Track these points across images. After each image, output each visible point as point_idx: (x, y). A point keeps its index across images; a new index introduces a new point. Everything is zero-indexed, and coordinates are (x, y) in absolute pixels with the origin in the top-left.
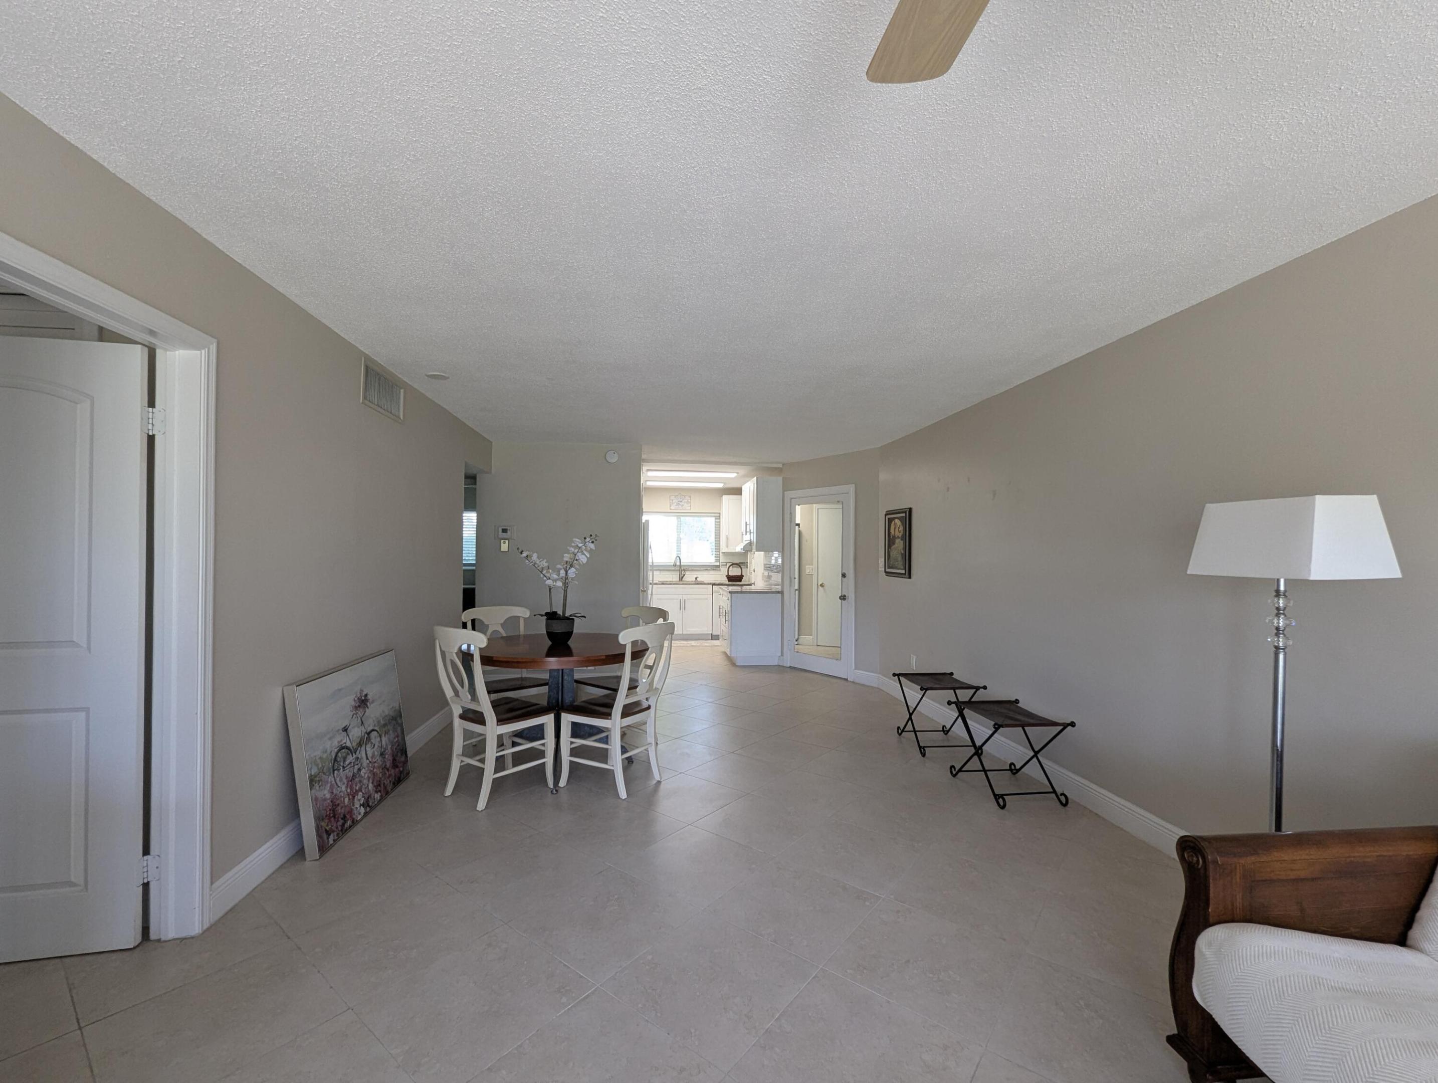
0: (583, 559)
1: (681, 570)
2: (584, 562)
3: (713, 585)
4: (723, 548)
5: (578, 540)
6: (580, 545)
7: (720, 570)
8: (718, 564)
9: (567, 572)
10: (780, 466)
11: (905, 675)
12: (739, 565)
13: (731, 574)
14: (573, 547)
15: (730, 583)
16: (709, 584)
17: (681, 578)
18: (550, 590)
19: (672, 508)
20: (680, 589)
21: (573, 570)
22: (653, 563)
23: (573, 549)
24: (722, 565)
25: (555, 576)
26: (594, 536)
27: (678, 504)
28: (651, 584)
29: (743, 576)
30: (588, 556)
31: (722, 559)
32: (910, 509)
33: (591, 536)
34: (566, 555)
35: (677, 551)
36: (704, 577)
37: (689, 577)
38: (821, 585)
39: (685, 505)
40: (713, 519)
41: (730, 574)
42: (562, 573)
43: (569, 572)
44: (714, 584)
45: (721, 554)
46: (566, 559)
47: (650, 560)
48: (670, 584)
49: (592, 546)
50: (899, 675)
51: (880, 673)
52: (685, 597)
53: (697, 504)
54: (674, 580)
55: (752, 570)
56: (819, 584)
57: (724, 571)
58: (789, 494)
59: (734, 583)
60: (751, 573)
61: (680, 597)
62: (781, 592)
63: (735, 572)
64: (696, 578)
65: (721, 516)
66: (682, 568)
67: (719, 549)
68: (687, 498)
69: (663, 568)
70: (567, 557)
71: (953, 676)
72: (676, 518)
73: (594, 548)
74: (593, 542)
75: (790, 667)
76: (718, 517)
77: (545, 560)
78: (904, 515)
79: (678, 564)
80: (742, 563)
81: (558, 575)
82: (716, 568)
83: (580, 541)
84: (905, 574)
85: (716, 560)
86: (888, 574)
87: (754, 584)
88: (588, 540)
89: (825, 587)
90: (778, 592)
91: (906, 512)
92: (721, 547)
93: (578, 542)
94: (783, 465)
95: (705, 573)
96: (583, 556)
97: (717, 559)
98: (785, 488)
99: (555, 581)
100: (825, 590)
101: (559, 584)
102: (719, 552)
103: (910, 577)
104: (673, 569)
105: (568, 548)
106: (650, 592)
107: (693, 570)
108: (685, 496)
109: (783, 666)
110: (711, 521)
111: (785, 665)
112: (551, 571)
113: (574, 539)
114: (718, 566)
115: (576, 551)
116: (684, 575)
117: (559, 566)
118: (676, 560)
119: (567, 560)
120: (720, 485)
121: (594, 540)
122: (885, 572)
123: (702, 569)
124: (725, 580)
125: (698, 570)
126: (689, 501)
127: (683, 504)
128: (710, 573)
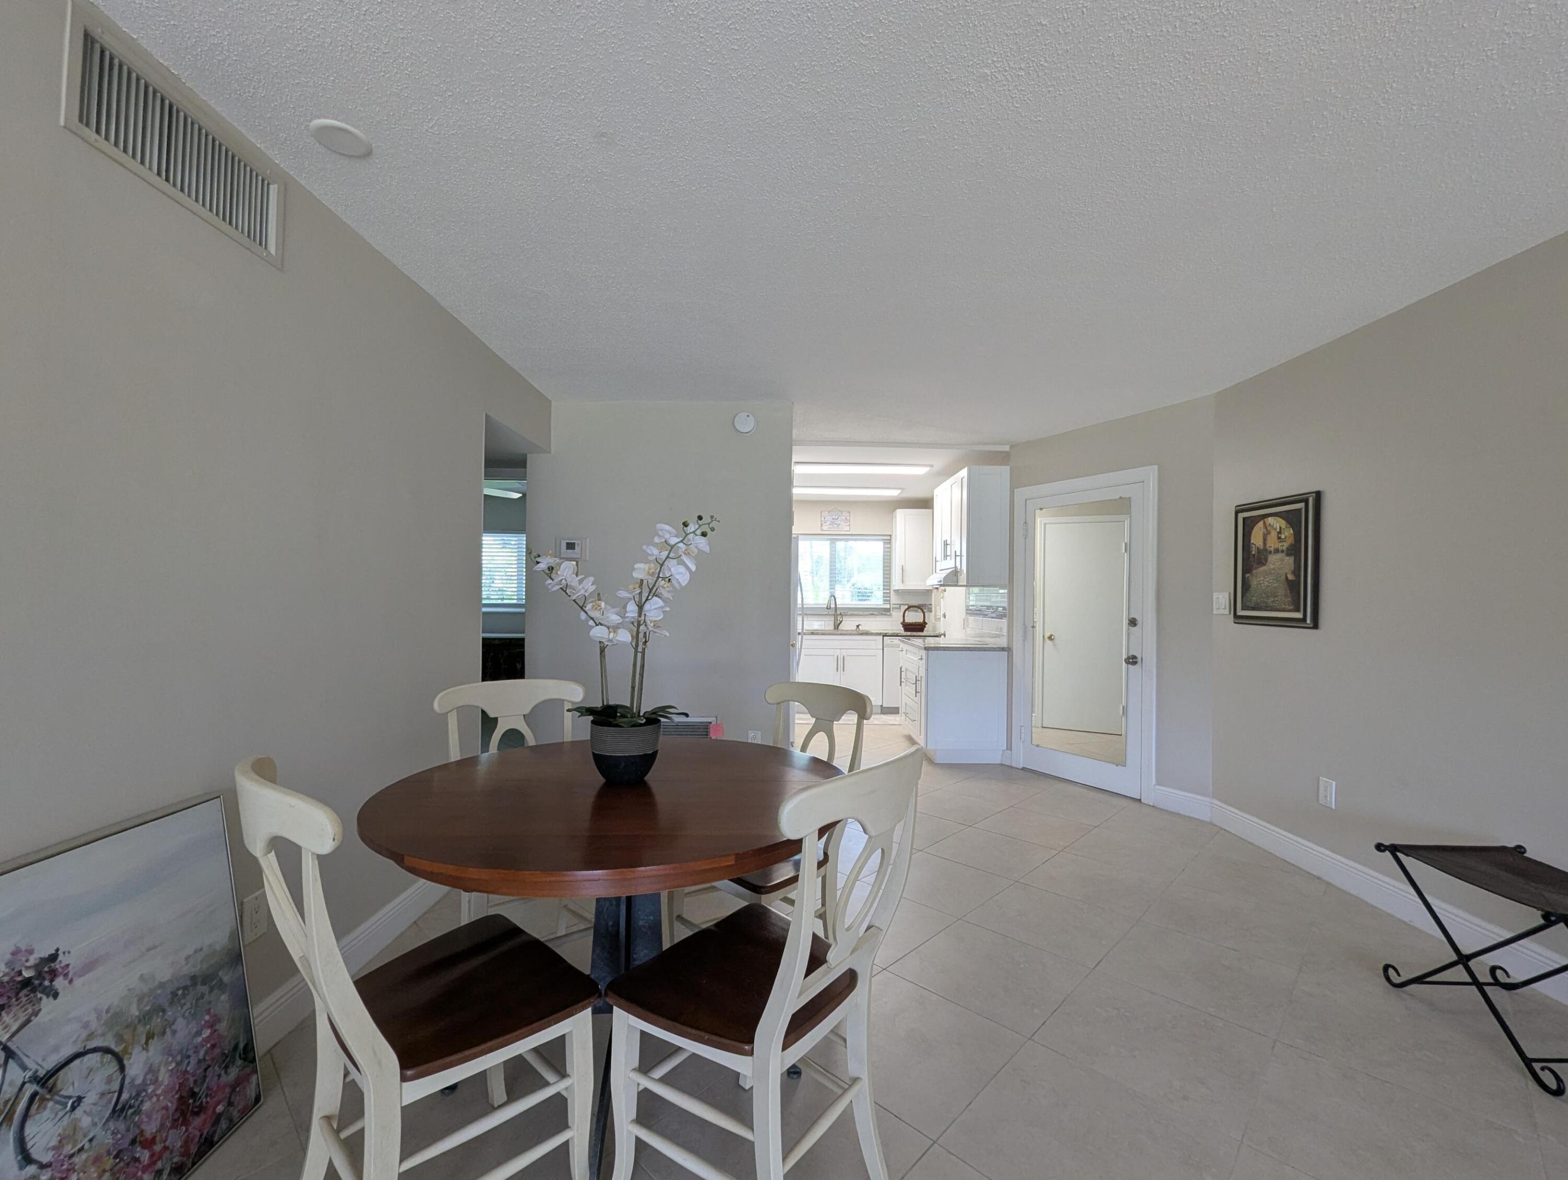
0: (680, 574)
1: (836, 614)
2: (684, 584)
3: (883, 636)
4: (897, 584)
5: (668, 527)
6: (673, 541)
7: (891, 615)
8: (888, 606)
9: (641, 607)
10: (1007, 448)
11: (1411, 850)
12: (920, 607)
14: (656, 545)
15: (909, 633)
16: (880, 634)
17: (837, 626)
18: (602, 651)
19: (825, 528)
20: (836, 642)
21: (656, 602)
22: (803, 604)
23: (656, 552)
24: (893, 608)
25: (614, 618)
26: (706, 519)
27: (832, 523)
28: (799, 634)
29: (926, 623)
30: (693, 568)
31: (894, 599)
32: (1318, 495)
33: (700, 518)
34: (641, 565)
35: (831, 589)
36: (870, 624)
37: (849, 624)
38: (1050, 638)
39: (843, 523)
40: (881, 543)
41: (906, 621)
42: (632, 608)
43: (647, 607)
44: (885, 635)
45: (892, 593)
46: (637, 575)
47: (799, 601)
48: (823, 634)
49: (702, 543)
50: (1394, 849)
51: (1214, 797)
52: (844, 653)
53: (859, 522)
54: (827, 628)
55: (940, 614)
56: (1047, 635)
57: (897, 616)
58: (1021, 493)
59: (915, 633)
60: (938, 619)
61: (838, 652)
62: (1008, 650)
63: (914, 617)
64: (858, 626)
65: (893, 541)
66: (838, 613)
67: (890, 585)
68: (845, 514)
69: (815, 612)
70: (641, 571)
71: (1525, 855)
72: (829, 542)
73: (707, 549)
74: (704, 534)
75: (1023, 769)
76: (888, 541)
77: (592, 579)
78: (1302, 505)
79: (833, 606)
80: (924, 605)
81: (622, 614)
82: (885, 612)
83: (674, 531)
84: (1304, 619)
85: (884, 600)
86: (1238, 619)
87: (945, 635)
88: (692, 528)
89: (1056, 641)
90: (1003, 649)
91: (1306, 501)
92: (893, 583)
93: (668, 532)
94: (1012, 447)
95: (872, 619)
96: (682, 569)
97: (887, 598)
98: (1015, 483)
99: (614, 628)
100: (1055, 645)
101: (625, 636)
102: (889, 589)
103: (1316, 626)
104: (826, 613)
105: (644, 547)
106: (798, 645)
107: (853, 615)
108: (842, 512)
109: (1011, 767)
110: (877, 547)
111: (1014, 765)
112: (603, 604)
113: (659, 526)
114: (888, 610)
115: (665, 554)
116: (841, 622)
117: (623, 594)
118: (830, 601)
119: (641, 577)
120: (894, 493)
121: (705, 528)
122: (1236, 616)
123: (866, 613)
124: (901, 630)
125: (861, 615)
126: (848, 518)
127: (839, 522)
128: (877, 619)
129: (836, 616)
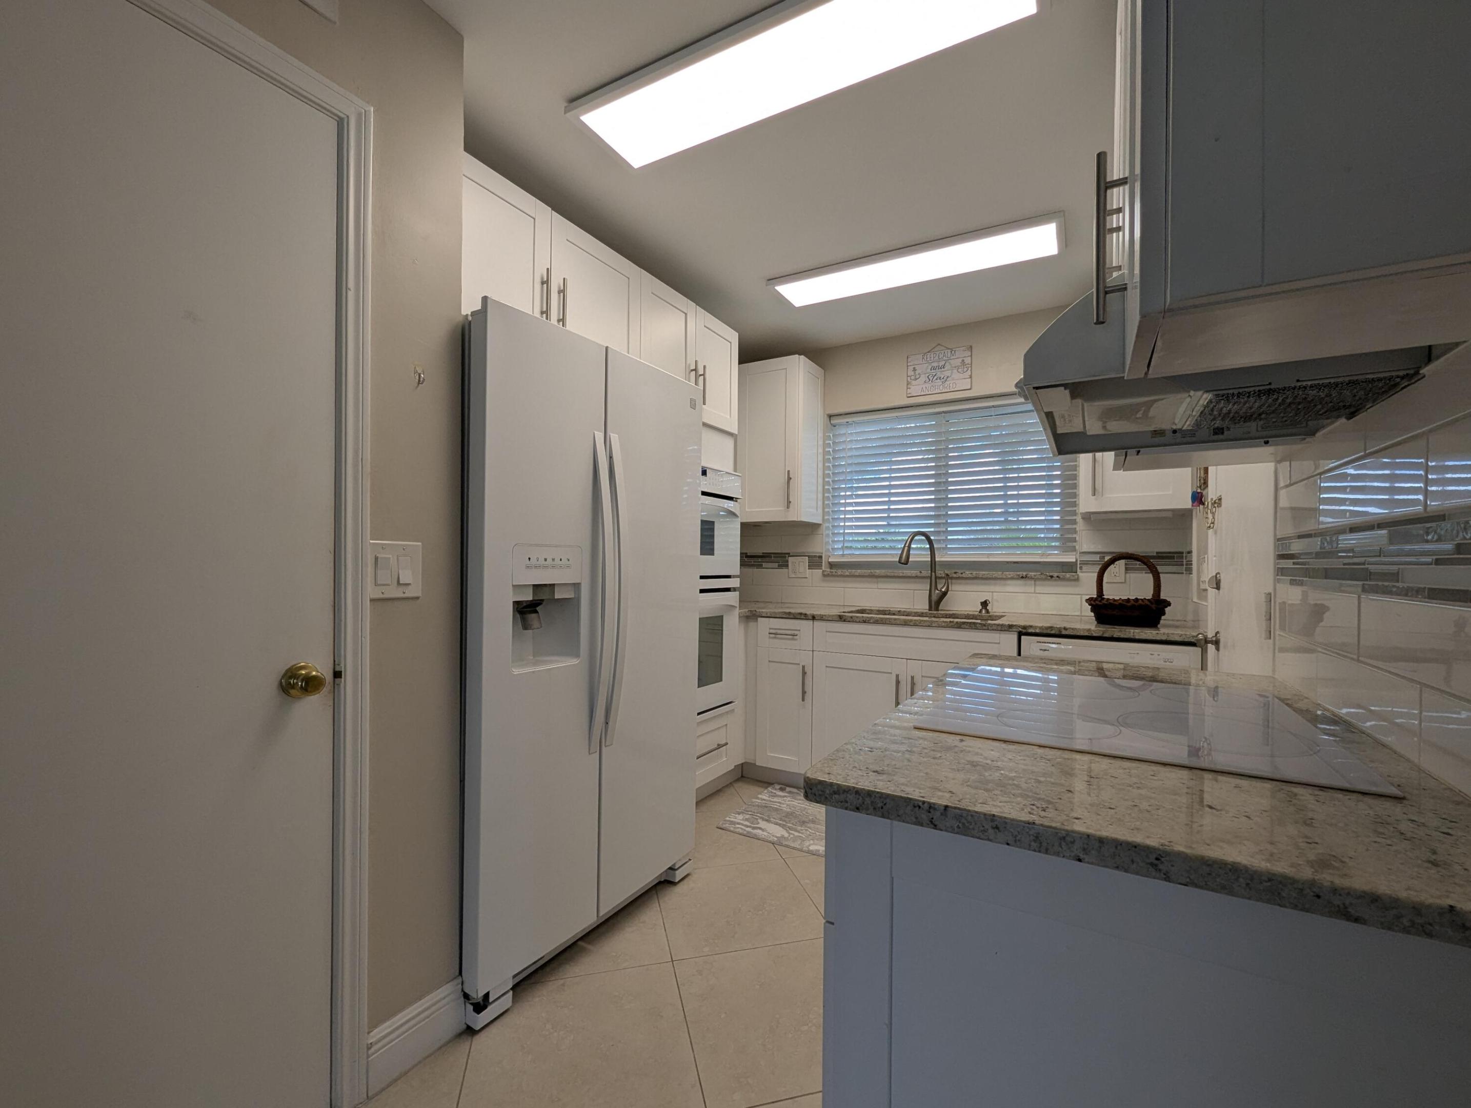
1: (935, 576)
3: (1020, 634)
4: (1088, 500)
7: (1077, 580)
8: (1070, 558)
12: (1150, 560)
13: (1112, 593)
15: (1104, 630)
16: (1020, 629)
17: (936, 603)
19: (914, 390)
20: (930, 642)
24: (1077, 562)
27: (931, 378)
29: (1164, 605)
31: (1082, 538)
36: (1013, 602)
37: (963, 600)
39: (956, 375)
41: (1105, 596)
44: (1025, 632)
45: (1079, 519)
54: (912, 609)
60: (1203, 595)
61: (900, 667)
63: (1130, 586)
64: (985, 604)
66: (940, 573)
67: (1076, 506)
68: (961, 351)
79: (929, 557)
80: (1165, 557)
82: (1058, 571)
85: (1058, 542)
95: (1024, 588)
97: (1062, 536)
102: (1075, 515)
104: (905, 573)
107: (978, 578)
108: (954, 349)
114: (1070, 567)
116: (944, 594)
118: (919, 546)
123: (1012, 574)
124: (1086, 620)
125: (996, 579)
126: (968, 360)
127: (948, 373)
128: (1039, 589)
129: (934, 580)
